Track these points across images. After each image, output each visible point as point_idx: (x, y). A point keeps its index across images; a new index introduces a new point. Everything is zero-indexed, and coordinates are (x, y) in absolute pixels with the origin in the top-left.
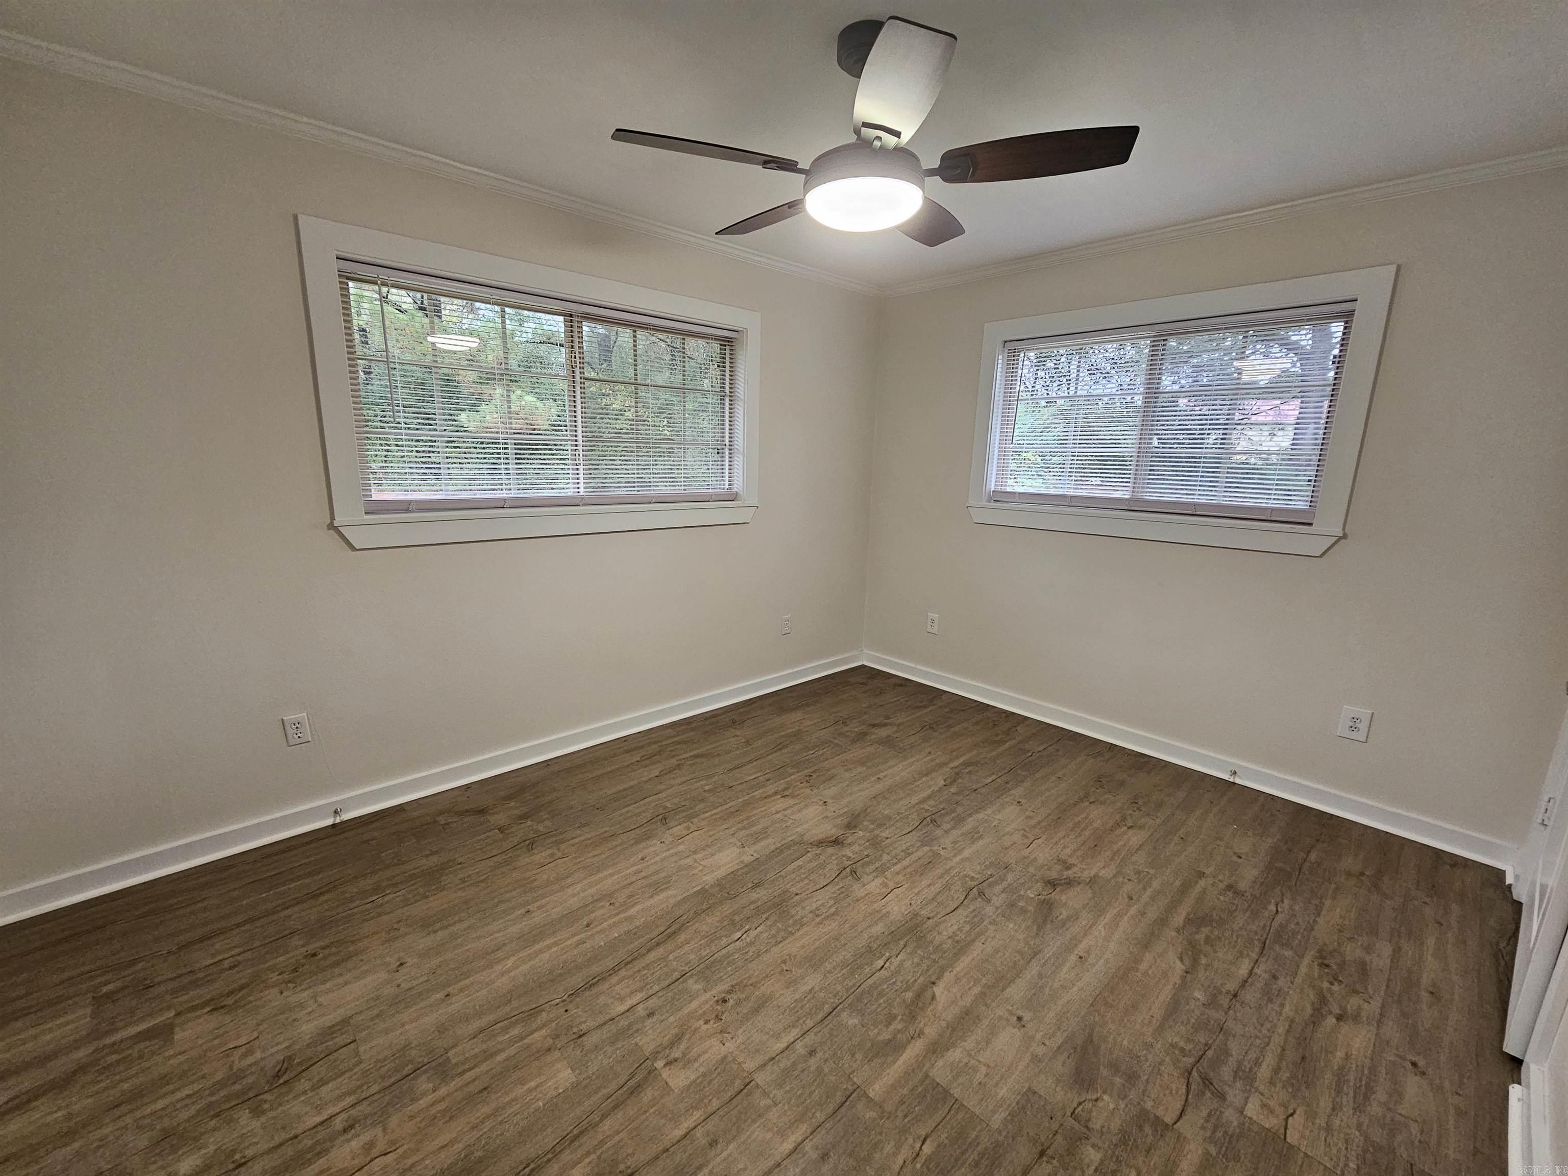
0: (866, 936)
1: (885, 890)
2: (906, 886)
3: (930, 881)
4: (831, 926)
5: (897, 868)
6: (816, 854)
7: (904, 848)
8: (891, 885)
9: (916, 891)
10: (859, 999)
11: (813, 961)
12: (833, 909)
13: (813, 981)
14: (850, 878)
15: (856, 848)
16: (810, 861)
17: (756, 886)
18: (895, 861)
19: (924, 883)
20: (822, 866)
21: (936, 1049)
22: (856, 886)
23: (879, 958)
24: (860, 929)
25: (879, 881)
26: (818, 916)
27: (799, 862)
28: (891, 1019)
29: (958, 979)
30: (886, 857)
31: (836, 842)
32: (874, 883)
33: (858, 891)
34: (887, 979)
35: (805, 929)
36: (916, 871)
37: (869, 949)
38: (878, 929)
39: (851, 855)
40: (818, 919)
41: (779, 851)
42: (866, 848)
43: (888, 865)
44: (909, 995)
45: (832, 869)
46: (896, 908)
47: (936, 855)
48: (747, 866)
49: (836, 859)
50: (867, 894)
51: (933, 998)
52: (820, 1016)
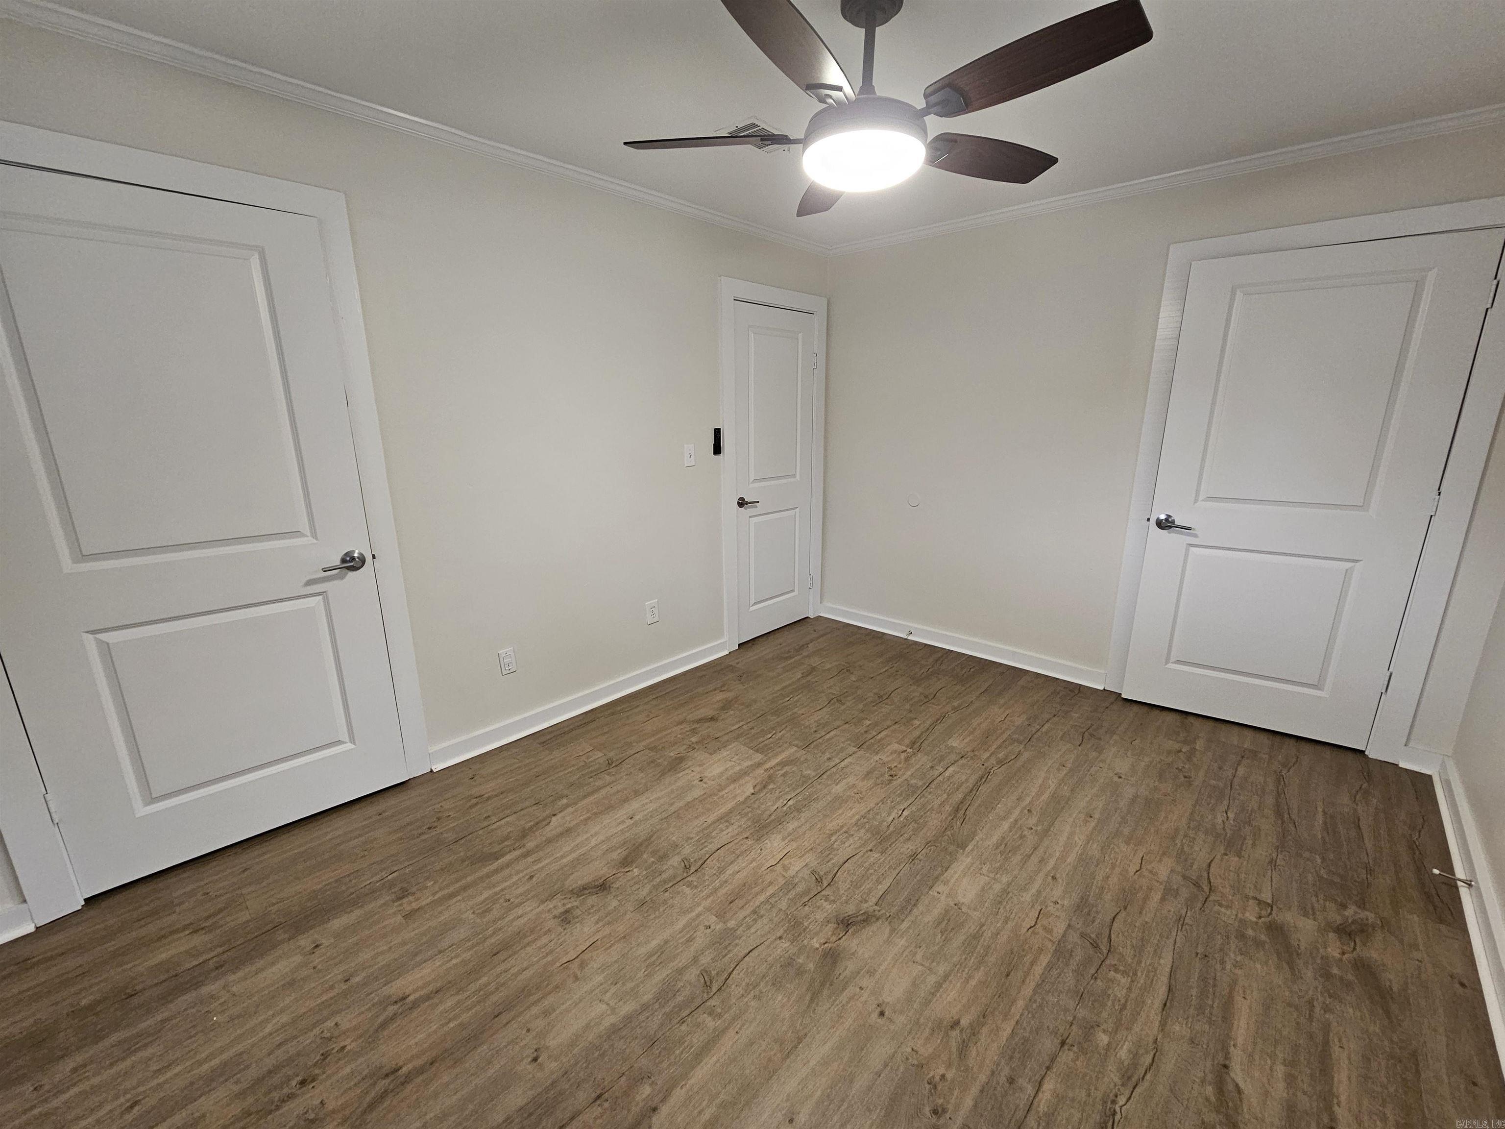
0: (803, 820)
1: (786, 862)
2: (763, 869)
3: (738, 876)
4: (831, 825)
5: (771, 890)
6: (866, 901)
7: (759, 922)
8: (779, 868)
9: (754, 864)
10: (804, 782)
11: (839, 801)
12: (833, 839)
13: (839, 789)
14: (822, 873)
15: (820, 916)
16: (870, 890)
17: (914, 856)
18: (773, 900)
19: (744, 874)
20: (856, 885)
21: (759, 765)
22: (814, 865)
23: (791, 806)
24: (808, 825)
25: (791, 872)
26: (846, 832)
27: (882, 888)
28: (784, 775)
29: (735, 797)
30: (783, 905)
31: (846, 924)
32: (797, 869)
33: (811, 859)
34: (787, 793)
35: (853, 821)
36: (750, 888)
37: (799, 811)
38: (791, 826)
39: (825, 904)
40: (844, 829)
41: (911, 903)
42: (807, 917)
43: (781, 894)
44: (771, 786)
45: (843, 883)
46: (776, 844)
47: (721, 916)
48: (937, 878)
49: (841, 897)
50: (803, 855)
51: (755, 787)
52: (828, 773)
